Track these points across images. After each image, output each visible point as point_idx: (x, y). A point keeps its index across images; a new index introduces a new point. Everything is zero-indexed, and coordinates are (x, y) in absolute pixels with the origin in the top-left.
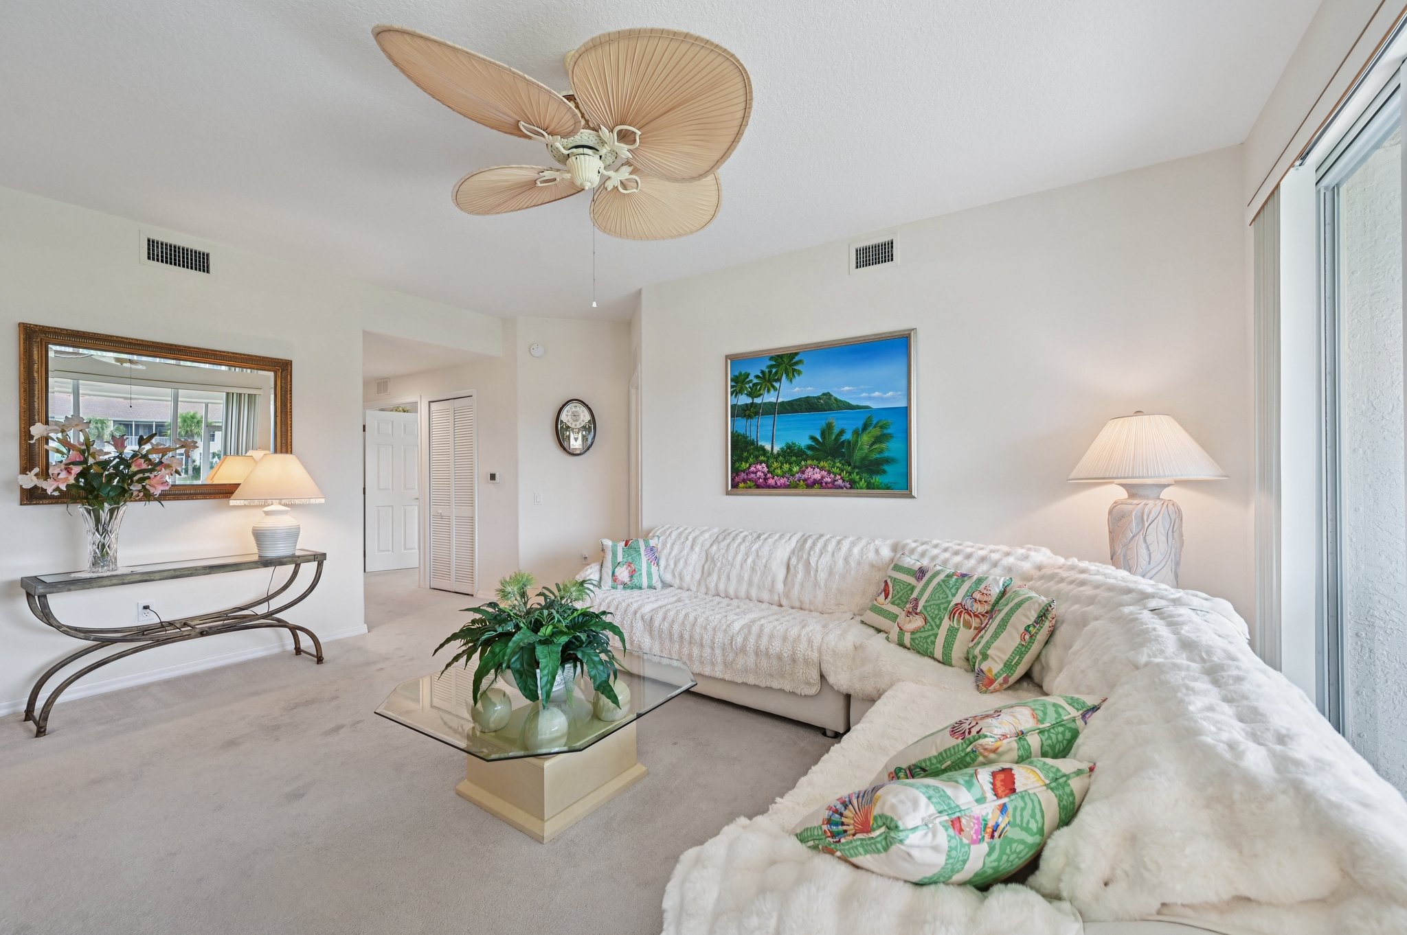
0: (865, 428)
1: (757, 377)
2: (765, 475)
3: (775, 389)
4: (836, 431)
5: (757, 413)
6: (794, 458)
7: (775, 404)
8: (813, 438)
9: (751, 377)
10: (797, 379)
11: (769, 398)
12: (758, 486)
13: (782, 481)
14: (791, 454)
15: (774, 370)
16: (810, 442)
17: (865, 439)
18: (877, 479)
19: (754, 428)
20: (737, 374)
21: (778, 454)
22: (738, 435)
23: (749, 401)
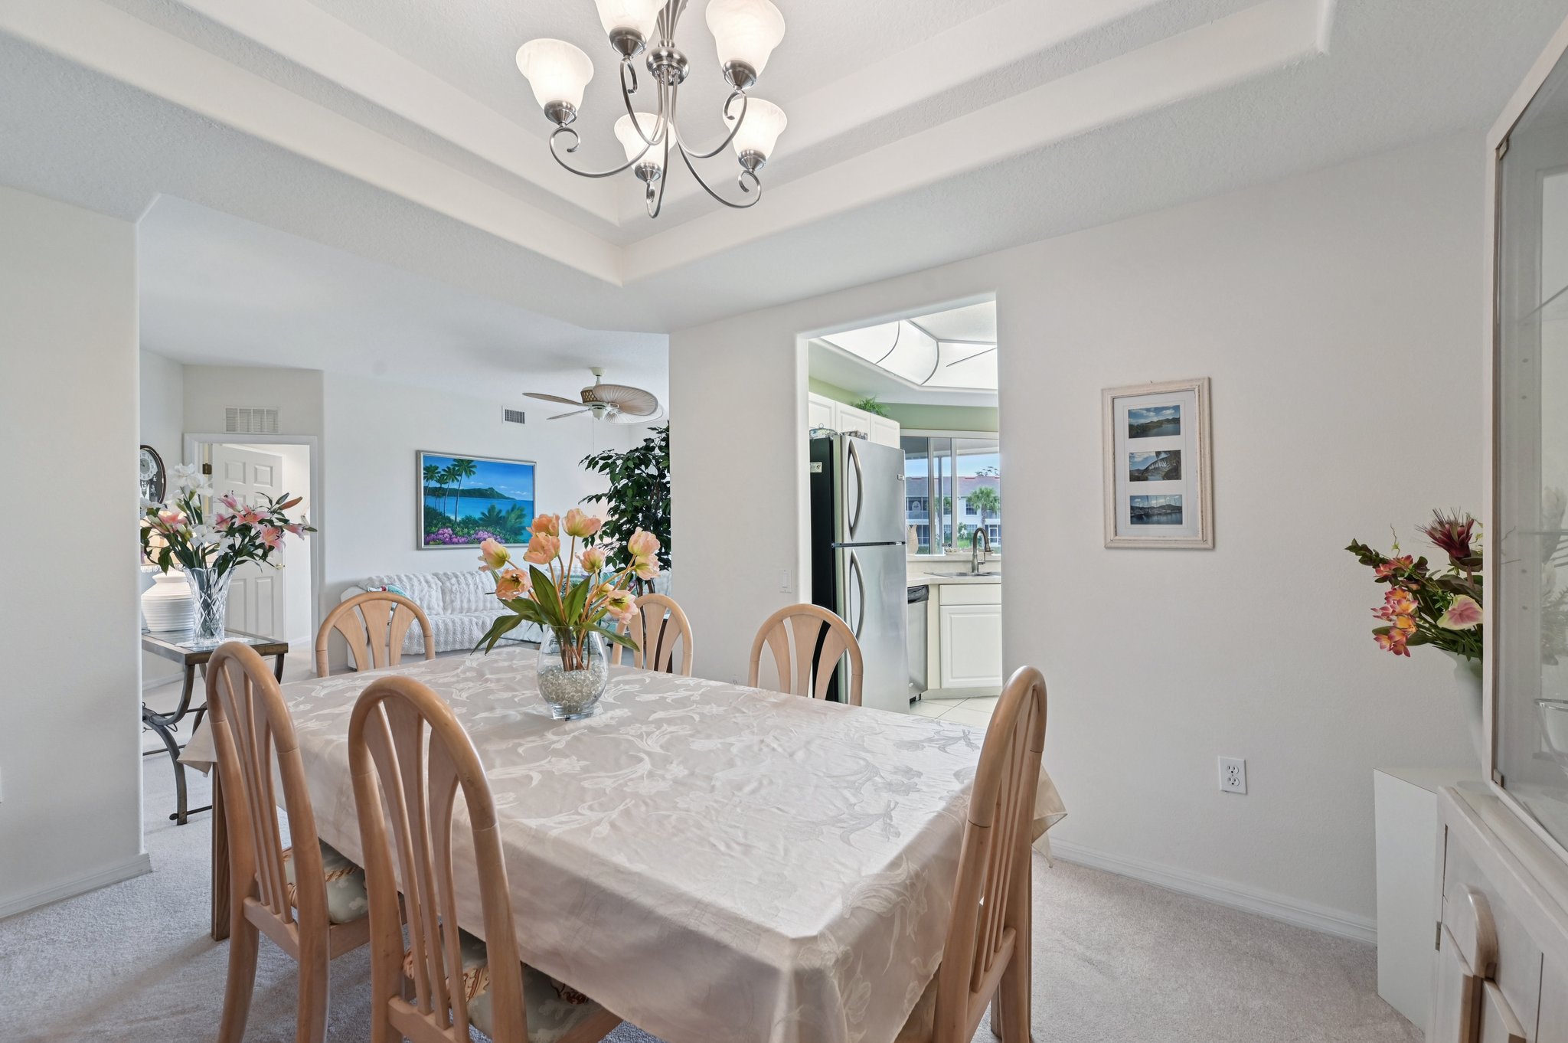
0: (513, 510)
1: (444, 470)
2: (451, 536)
3: (458, 481)
4: (497, 510)
5: (444, 495)
6: (471, 525)
7: (457, 490)
8: (483, 514)
9: (439, 470)
10: (472, 476)
11: (454, 485)
12: (445, 543)
13: (463, 539)
14: (468, 522)
15: (457, 468)
16: (481, 516)
17: (513, 516)
18: (521, 538)
19: (442, 505)
20: (428, 465)
21: (460, 522)
22: (429, 508)
23: (438, 485)
